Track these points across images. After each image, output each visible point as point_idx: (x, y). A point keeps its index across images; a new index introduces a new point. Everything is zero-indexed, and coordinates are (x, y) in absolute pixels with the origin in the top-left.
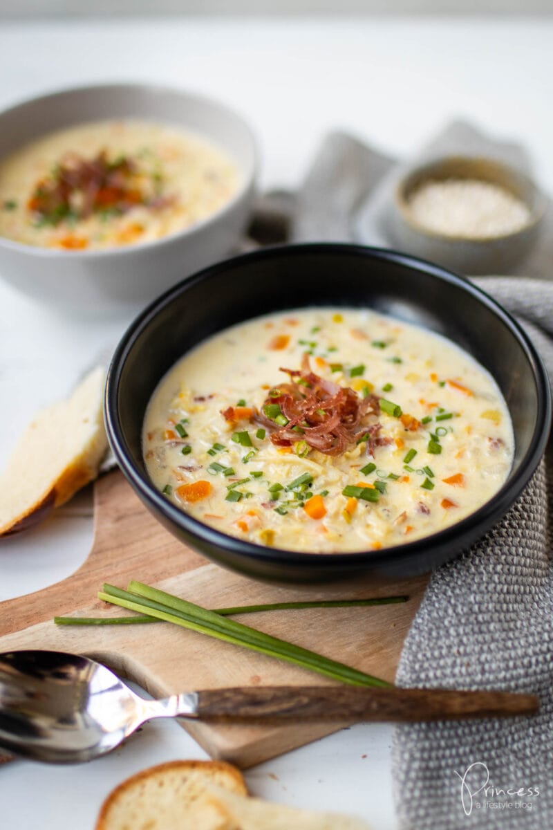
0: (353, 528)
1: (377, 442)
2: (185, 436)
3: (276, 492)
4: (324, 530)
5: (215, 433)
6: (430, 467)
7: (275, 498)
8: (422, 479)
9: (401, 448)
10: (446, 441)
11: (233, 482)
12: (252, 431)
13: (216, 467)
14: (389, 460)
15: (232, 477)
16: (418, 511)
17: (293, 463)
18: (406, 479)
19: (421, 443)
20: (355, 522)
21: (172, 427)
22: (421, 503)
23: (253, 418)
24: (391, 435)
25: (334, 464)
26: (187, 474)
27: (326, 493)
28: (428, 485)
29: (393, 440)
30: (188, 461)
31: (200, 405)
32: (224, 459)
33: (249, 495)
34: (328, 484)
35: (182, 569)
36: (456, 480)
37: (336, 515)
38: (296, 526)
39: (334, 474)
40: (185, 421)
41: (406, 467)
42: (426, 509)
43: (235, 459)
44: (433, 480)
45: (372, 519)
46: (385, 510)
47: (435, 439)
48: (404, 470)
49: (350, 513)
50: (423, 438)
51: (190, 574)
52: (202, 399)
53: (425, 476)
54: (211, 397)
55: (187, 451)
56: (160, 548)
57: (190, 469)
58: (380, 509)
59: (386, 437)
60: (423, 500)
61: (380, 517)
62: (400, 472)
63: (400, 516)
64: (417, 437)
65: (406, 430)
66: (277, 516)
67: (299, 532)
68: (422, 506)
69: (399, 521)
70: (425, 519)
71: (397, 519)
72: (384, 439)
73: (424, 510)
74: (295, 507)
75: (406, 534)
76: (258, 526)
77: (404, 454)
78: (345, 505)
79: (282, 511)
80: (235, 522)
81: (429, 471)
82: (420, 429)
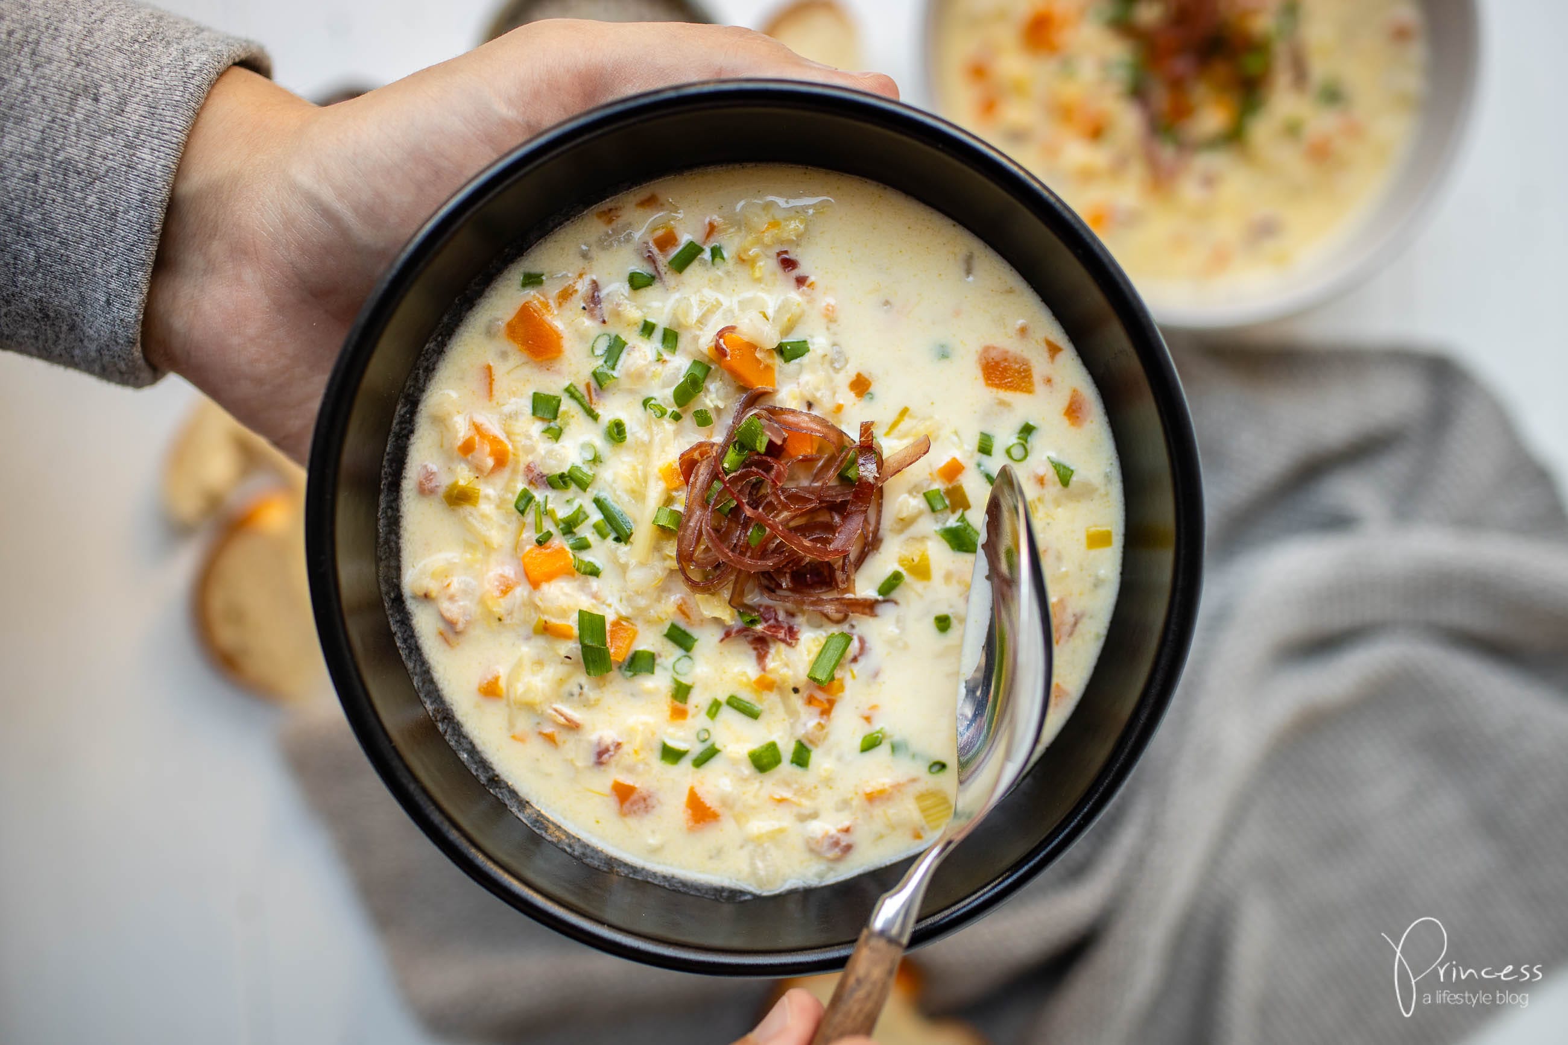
0: (528, 638)
1: (756, 639)
2: (677, 267)
3: (571, 480)
4: (507, 590)
7: (554, 483)
8: (685, 743)
9: (756, 685)
11: (585, 393)
13: (615, 350)
14: (725, 669)
15: (594, 386)
16: (599, 744)
18: (679, 713)
19: (778, 726)
20: (540, 642)
22: (618, 746)
24: (777, 665)
26: (579, 299)
27: (595, 573)
28: (671, 755)
29: (768, 668)
30: (616, 288)
31: (768, 265)
32: (636, 357)
33: (556, 431)
34: (622, 570)
36: (700, 812)
37: (536, 609)
38: (501, 538)
40: (716, 254)
41: (717, 704)
42: (606, 756)
43: (638, 378)
44: (686, 764)
46: (581, 688)
48: (707, 703)
49: (546, 630)
52: (788, 264)
53: (696, 749)
54: (802, 281)
55: (637, 283)
57: (595, 298)
58: (583, 679)
59: (770, 656)
60: (626, 748)
61: (561, 682)
62: (698, 699)
63: (567, 719)
64: (792, 713)
65: (796, 690)
66: (512, 498)
67: (488, 547)
68: (612, 748)
69: (562, 720)
70: (584, 759)
71: (562, 715)
72: (767, 653)
73: (602, 755)
74: (538, 527)
75: (540, 733)
76: (479, 471)
77: (746, 695)
78: (554, 621)
79: (524, 502)
80: (477, 428)
81: (708, 755)
82: (815, 710)
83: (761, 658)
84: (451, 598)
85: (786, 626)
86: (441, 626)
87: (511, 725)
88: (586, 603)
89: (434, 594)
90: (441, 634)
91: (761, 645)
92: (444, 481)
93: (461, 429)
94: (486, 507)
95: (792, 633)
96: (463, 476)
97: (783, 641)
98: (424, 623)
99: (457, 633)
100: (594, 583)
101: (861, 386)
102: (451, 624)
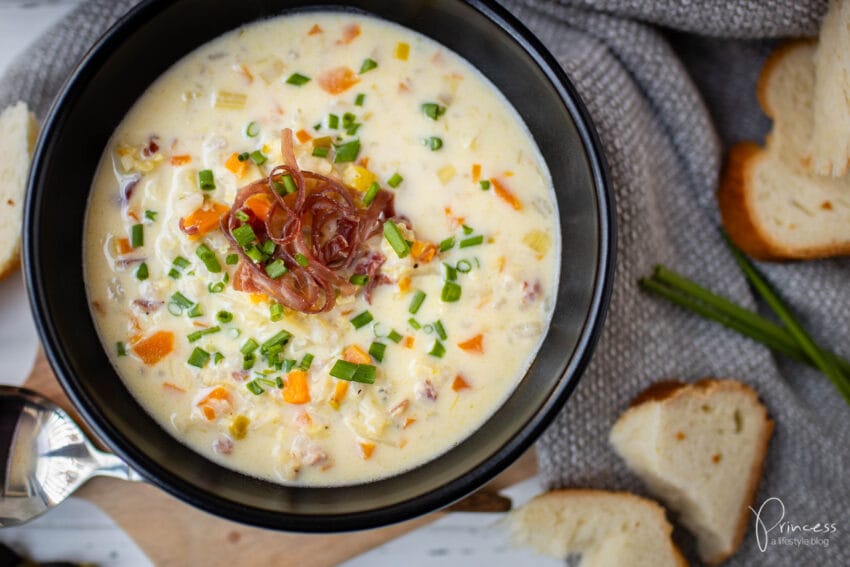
0: (341, 417)
1: (375, 280)
2: (141, 243)
3: (250, 353)
4: (308, 418)
6: (442, 322)
7: (249, 365)
8: (430, 341)
9: (405, 289)
10: (467, 281)
11: (200, 327)
13: (180, 301)
14: (390, 308)
15: (198, 319)
16: (423, 395)
18: (409, 342)
19: (433, 283)
20: (344, 408)
22: (428, 383)
24: (395, 275)
26: (143, 315)
27: (310, 359)
28: (438, 351)
29: (395, 279)
30: (143, 289)
32: (188, 288)
33: (220, 357)
34: (311, 343)
36: (474, 345)
37: (322, 403)
38: (273, 411)
41: (411, 321)
42: (433, 393)
43: (200, 288)
44: (445, 343)
45: (365, 407)
46: (382, 390)
47: (452, 273)
48: (409, 326)
49: (338, 401)
50: (437, 273)
53: (435, 336)
55: (143, 274)
57: (146, 306)
58: (376, 388)
59: (388, 276)
60: (431, 377)
61: (374, 402)
62: (403, 328)
63: (399, 406)
64: (429, 272)
65: (416, 266)
66: (251, 395)
67: (277, 422)
68: (428, 387)
69: (399, 410)
70: (430, 407)
71: (396, 409)
72: (386, 277)
73: (431, 395)
74: (272, 384)
75: (405, 428)
76: (227, 412)
77: (410, 299)
78: (333, 393)
79: (255, 388)
80: (200, 404)
81: (440, 329)
83: (388, 282)
84: (303, 455)
85: (371, 261)
86: (319, 468)
87: (393, 445)
88: (327, 369)
89: (297, 465)
90: (324, 469)
91: (378, 279)
92: (226, 436)
93: (197, 414)
94: (251, 416)
95: (376, 258)
96: (228, 423)
97: (381, 265)
98: (315, 479)
99: (326, 458)
100: (316, 362)
102: (319, 460)
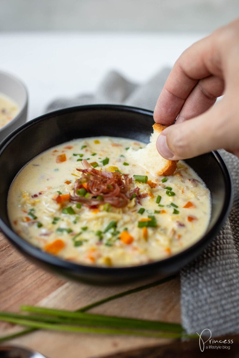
1: (139, 197)
2: (35, 218)
3: (100, 235)
4: (136, 249)
5: (51, 212)
6: (173, 203)
7: (101, 239)
8: (172, 210)
9: (152, 197)
11: (74, 236)
12: (74, 206)
13: (60, 230)
14: (149, 205)
15: (72, 233)
16: (178, 226)
17: (103, 217)
18: (163, 212)
19: (162, 192)
21: (26, 215)
22: (178, 222)
23: (71, 199)
24: (145, 192)
25: (124, 212)
26: (46, 238)
27: (126, 229)
28: (176, 212)
29: (147, 194)
30: (43, 230)
31: (36, 200)
32: (62, 225)
33: (86, 241)
34: (125, 223)
35: (49, 292)
36: (189, 205)
37: (139, 240)
38: (119, 251)
39: (126, 218)
40: (32, 210)
41: (160, 206)
43: (69, 224)
44: (178, 209)
45: (159, 237)
46: (162, 230)
49: (146, 237)
51: (54, 294)
52: (36, 196)
53: (173, 208)
54: (40, 194)
55: (40, 226)
56: (32, 283)
57: (46, 235)
60: (178, 220)
62: (158, 209)
64: (158, 190)
65: (152, 188)
69: (172, 234)
70: (184, 229)
72: (143, 195)
73: (181, 225)
75: (178, 239)
76: (100, 256)
77: (155, 199)
79: (109, 245)
81: (174, 205)
82: (156, 187)
96: (101, 261)
100: (130, 229)
101: (68, 183)
